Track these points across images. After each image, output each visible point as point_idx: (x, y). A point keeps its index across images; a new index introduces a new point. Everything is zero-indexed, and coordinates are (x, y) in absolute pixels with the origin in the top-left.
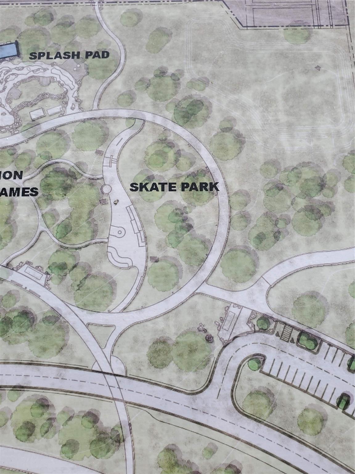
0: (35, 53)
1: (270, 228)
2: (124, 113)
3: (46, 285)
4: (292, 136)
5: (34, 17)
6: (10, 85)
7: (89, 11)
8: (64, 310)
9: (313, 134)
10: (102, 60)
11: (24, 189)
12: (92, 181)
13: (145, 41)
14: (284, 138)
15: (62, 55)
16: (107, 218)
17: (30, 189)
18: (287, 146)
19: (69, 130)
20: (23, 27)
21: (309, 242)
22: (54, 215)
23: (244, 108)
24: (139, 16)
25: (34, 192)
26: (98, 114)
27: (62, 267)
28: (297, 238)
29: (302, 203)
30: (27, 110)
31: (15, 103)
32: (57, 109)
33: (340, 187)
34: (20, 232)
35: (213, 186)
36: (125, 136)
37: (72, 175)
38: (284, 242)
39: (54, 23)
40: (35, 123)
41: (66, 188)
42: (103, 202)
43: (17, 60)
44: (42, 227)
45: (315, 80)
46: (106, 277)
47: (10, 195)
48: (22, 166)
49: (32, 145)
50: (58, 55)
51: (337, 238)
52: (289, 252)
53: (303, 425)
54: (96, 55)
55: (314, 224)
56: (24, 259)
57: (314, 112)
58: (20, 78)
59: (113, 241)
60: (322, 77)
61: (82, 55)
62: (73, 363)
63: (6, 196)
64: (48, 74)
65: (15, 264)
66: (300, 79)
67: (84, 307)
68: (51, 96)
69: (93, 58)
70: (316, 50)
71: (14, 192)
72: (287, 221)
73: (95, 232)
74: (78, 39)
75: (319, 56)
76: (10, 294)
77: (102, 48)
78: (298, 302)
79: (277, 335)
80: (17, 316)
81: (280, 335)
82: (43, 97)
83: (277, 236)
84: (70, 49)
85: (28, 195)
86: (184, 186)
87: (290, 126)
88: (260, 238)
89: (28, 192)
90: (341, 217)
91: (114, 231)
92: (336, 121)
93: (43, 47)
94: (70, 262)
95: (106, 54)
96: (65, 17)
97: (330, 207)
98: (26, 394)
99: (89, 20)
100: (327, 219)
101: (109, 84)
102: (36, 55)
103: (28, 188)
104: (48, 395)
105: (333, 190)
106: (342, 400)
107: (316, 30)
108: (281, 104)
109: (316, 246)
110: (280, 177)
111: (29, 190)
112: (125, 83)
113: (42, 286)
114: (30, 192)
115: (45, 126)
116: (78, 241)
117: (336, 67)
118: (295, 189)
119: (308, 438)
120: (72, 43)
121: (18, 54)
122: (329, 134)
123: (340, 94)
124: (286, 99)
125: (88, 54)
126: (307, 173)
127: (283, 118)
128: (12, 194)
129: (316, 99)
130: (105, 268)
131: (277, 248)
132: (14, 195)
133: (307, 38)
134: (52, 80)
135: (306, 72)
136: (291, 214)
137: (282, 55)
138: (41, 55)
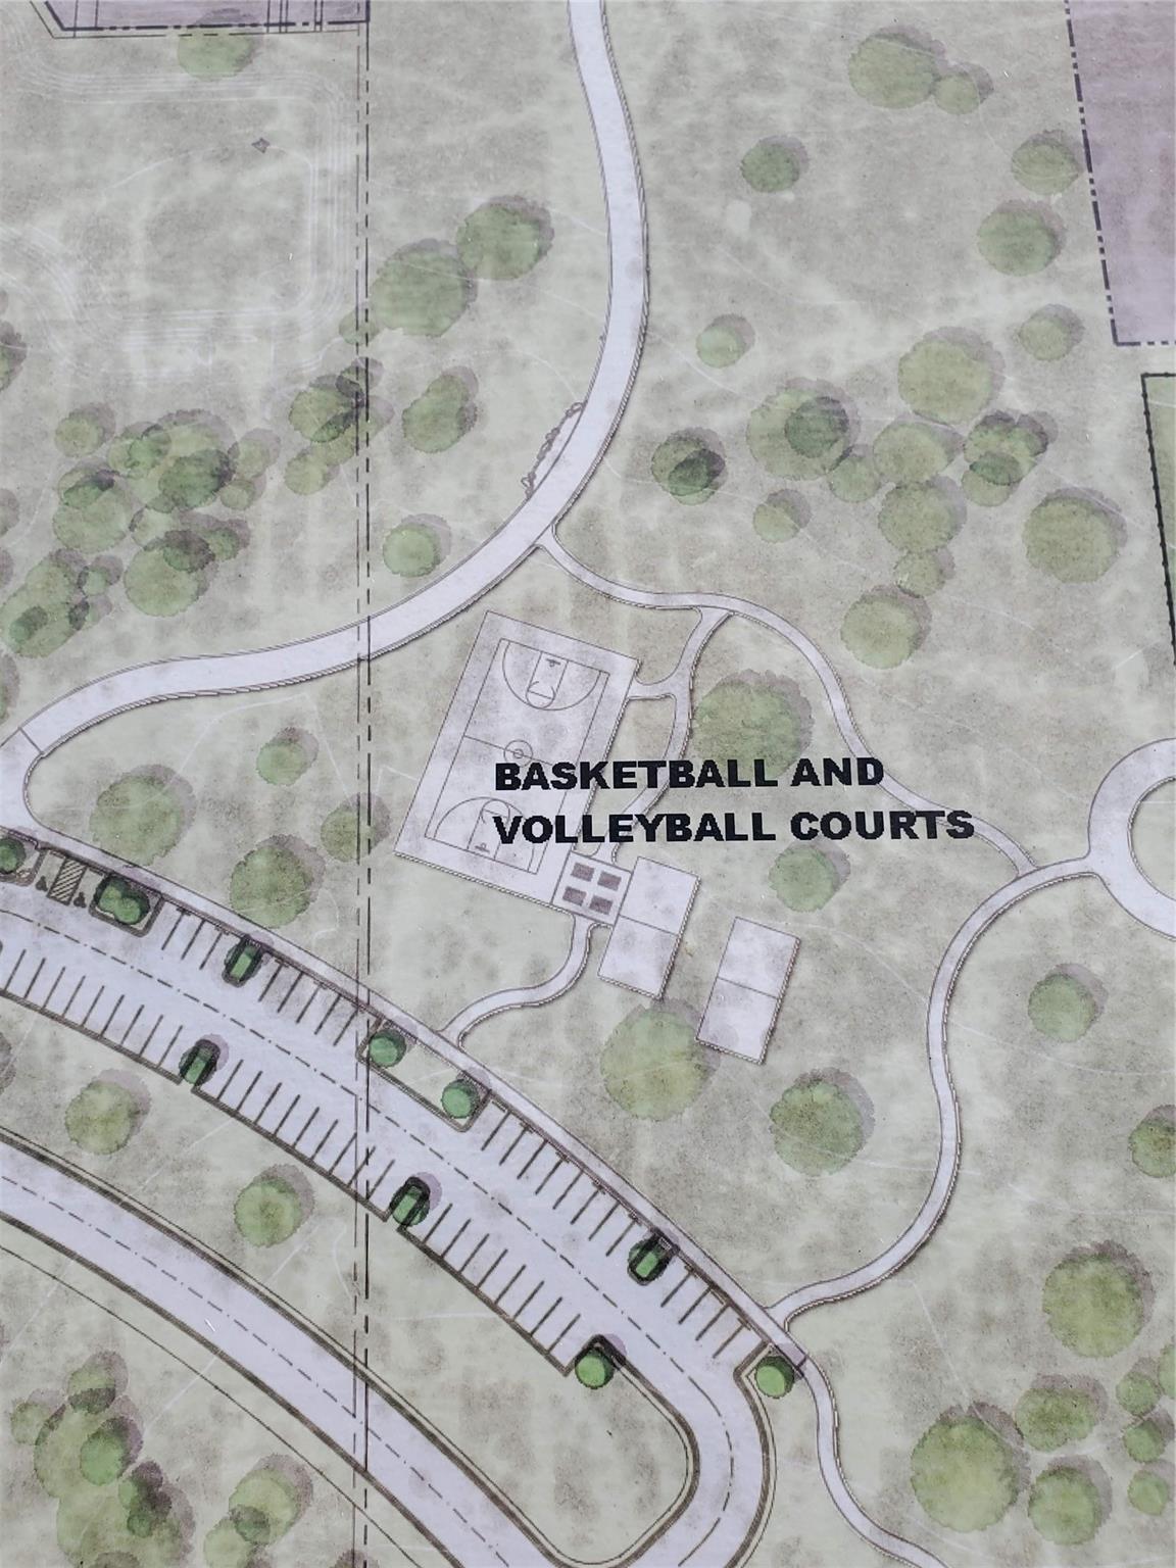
1: (62, 592)
4: (157, 338)
9: (219, 332)
14: (134, 344)
18: (139, 370)
21: (164, 633)
23: (32, 262)
28: (135, 621)
29: (160, 523)
33: (274, 479)
38: (96, 633)
45: (246, 181)
51: (244, 620)
52: (106, 662)
53: (79, 1127)
55: (186, 582)
57: (230, 269)
60: (269, 171)
66: (206, 178)
70: (263, 93)
72: (112, 574)
75: (269, 111)
78: (111, 797)
79: (41, 886)
81: (48, 886)
83: (78, 615)
87: (156, 309)
88: (32, 622)
90: (263, 562)
92: (288, 293)
97: (236, 536)
100: (225, 568)
105: (252, 488)
106: (197, 1059)
107: (272, 35)
108: (139, 252)
109: (184, 641)
110: (109, 453)
117: (312, 141)
118: (146, 487)
119: (89, 1162)
122: (263, 333)
123: (312, 217)
124: (155, 237)
126: (186, 443)
127: (139, 287)
129: (241, 234)
131: (73, 649)
133: (243, 61)
135: (224, 156)
136: (126, 555)
137: (166, 110)
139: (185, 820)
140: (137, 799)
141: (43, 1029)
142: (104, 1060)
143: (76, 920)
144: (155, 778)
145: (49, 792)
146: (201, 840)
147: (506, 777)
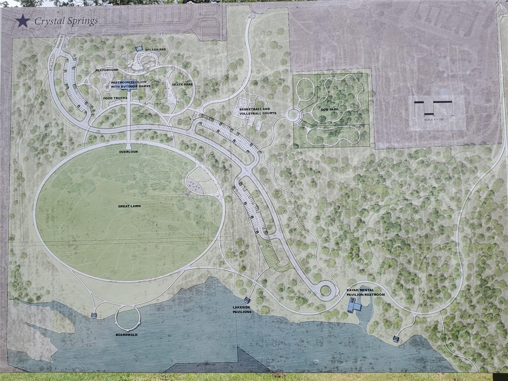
1: (205, 94)
2: (170, 66)
4: (211, 72)
5: (146, 39)
6: (141, 58)
7: (160, 37)
8: (158, 113)
9: (216, 71)
10: (164, 51)
12: (163, 83)
13: (175, 45)
14: (209, 72)
16: (167, 92)
18: (209, 75)
19: (157, 70)
20: (143, 42)
21: (213, 98)
22: (155, 92)
23: (199, 64)
24: (173, 38)
25: (150, 86)
26: (164, 66)
27: (157, 104)
28: (211, 97)
29: (212, 88)
30: (146, 65)
31: (143, 63)
32: (154, 65)
33: (221, 84)
34: (147, 96)
35: (192, 84)
36: (170, 72)
37: (158, 82)
38: (208, 98)
39: (151, 40)
40: (148, 69)
41: (157, 85)
42: (166, 88)
43: (142, 51)
44: (152, 95)
45: (217, 56)
46: (167, 106)
48: (146, 80)
49: (148, 74)
50: (153, 50)
51: (219, 97)
52: (208, 100)
54: (162, 50)
55: (215, 93)
57: (216, 65)
58: (144, 56)
59: (168, 98)
60: (219, 56)
61: (159, 50)
62: (161, 124)
63: (143, 87)
64: (150, 55)
65: (147, 103)
66: (214, 56)
67: (163, 113)
68: (152, 61)
70: (218, 48)
71: (145, 86)
72: (208, 93)
73: (164, 96)
74: (157, 45)
75: (219, 49)
76: (146, 110)
77: (164, 47)
78: (210, 111)
80: (148, 115)
81: (206, 118)
82: (150, 61)
83: (206, 96)
84: (156, 48)
86: (185, 84)
87: (210, 69)
88: (202, 97)
89: (148, 86)
90: (221, 92)
91: (169, 95)
92: (222, 67)
93: (149, 47)
94: (159, 103)
95: (165, 49)
96: (154, 38)
97: (218, 89)
98: (151, 131)
99: (160, 39)
100: (218, 92)
101: (166, 58)
104: (156, 131)
105: (219, 85)
106: (218, 131)
107: (219, 42)
108: (208, 63)
109: (214, 98)
110: (207, 82)
112: (170, 58)
113: (153, 108)
115: (151, 69)
116: (160, 98)
117: (223, 53)
118: (211, 85)
120: (156, 46)
121: (142, 49)
122: (220, 71)
123: (223, 60)
124: (210, 62)
125: (160, 49)
126: (214, 81)
127: (209, 67)
129: (217, 62)
130: (167, 104)
131: (206, 99)
133: (216, 44)
134: (152, 57)
135: (215, 54)
136: (209, 91)
137: (210, 49)
138: (148, 50)
139: (216, 113)
140: (212, 111)
141: (206, 129)
142: (211, 131)
143: (208, 121)
144: (213, 109)
145: (205, 111)
146: (217, 114)
147: (240, 109)
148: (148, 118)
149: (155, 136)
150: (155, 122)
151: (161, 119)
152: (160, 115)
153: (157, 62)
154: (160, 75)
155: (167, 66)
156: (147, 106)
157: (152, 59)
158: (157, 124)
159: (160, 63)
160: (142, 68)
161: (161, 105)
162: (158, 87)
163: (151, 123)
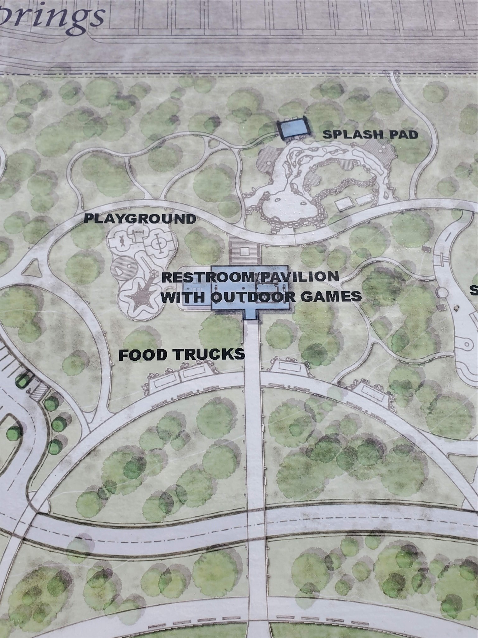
0: (329, 131)
2: (447, 203)
3: (390, 408)
5: (321, 89)
6: (305, 169)
7: (385, 83)
8: (417, 438)
10: (410, 140)
11: (343, 293)
12: (424, 284)
13: (458, 120)
15: (363, 135)
16: (448, 327)
17: (351, 292)
19: (386, 223)
20: (310, 101)
22: (386, 324)
24: (445, 90)
25: (357, 296)
26: (417, 204)
27: (406, 386)
30: (330, 199)
31: (316, 191)
32: (368, 198)
34: (347, 344)
36: (454, 229)
37: (399, 277)
39: (345, 96)
40: (343, 214)
41: (395, 292)
42: (441, 308)
43: (308, 139)
44: (373, 339)
46: (460, 398)
47: (328, 300)
48: (336, 267)
49: (345, 240)
50: (357, 134)
54: (402, 134)
56: (359, 375)
58: (316, 160)
59: (461, 356)
61: (386, 134)
62: (439, 501)
63: (323, 301)
64: (348, 156)
65: (348, 381)
67: (440, 434)
68: (357, 183)
69: (400, 137)
71: (332, 296)
73: (437, 345)
74: (377, 115)
76: (347, 418)
77: (407, 127)
80: (361, 445)
82: (348, 183)
84: (371, 128)
85: (349, 300)
89: (349, 296)
91: (460, 343)
93: (337, 124)
94: (415, 380)
95: (413, 134)
96: (357, 90)
98: (388, 540)
99: (386, 93)
101: (424, 169)
102: (330, 133)
103: (349, 292)
104: (415, 540)
111: (350, 294)
112: (442, 168)
113: (386, 408)
114: (352, 297)
115: (357, 218)
116: (419, 355)
120: (372, 120)
121: (309, 133)
125: (393, 134)
128: (330, 298)
132: (333, 300)
134: (354, 163)
138: (336, 134)
148: (360, 463)
149: (410, 573)
150: (401, 486)
151: (432, 472)
152: (427, 448)
153: (383, 189)
154: (403, 244)
155: (432, 203)
156: (350, 397)
157: (358, 174)
158: (417, 497)
159: (401, 192)
160: (311, 211)
161: (427, 394)
162: (400, 300)
163: (383, 493)
